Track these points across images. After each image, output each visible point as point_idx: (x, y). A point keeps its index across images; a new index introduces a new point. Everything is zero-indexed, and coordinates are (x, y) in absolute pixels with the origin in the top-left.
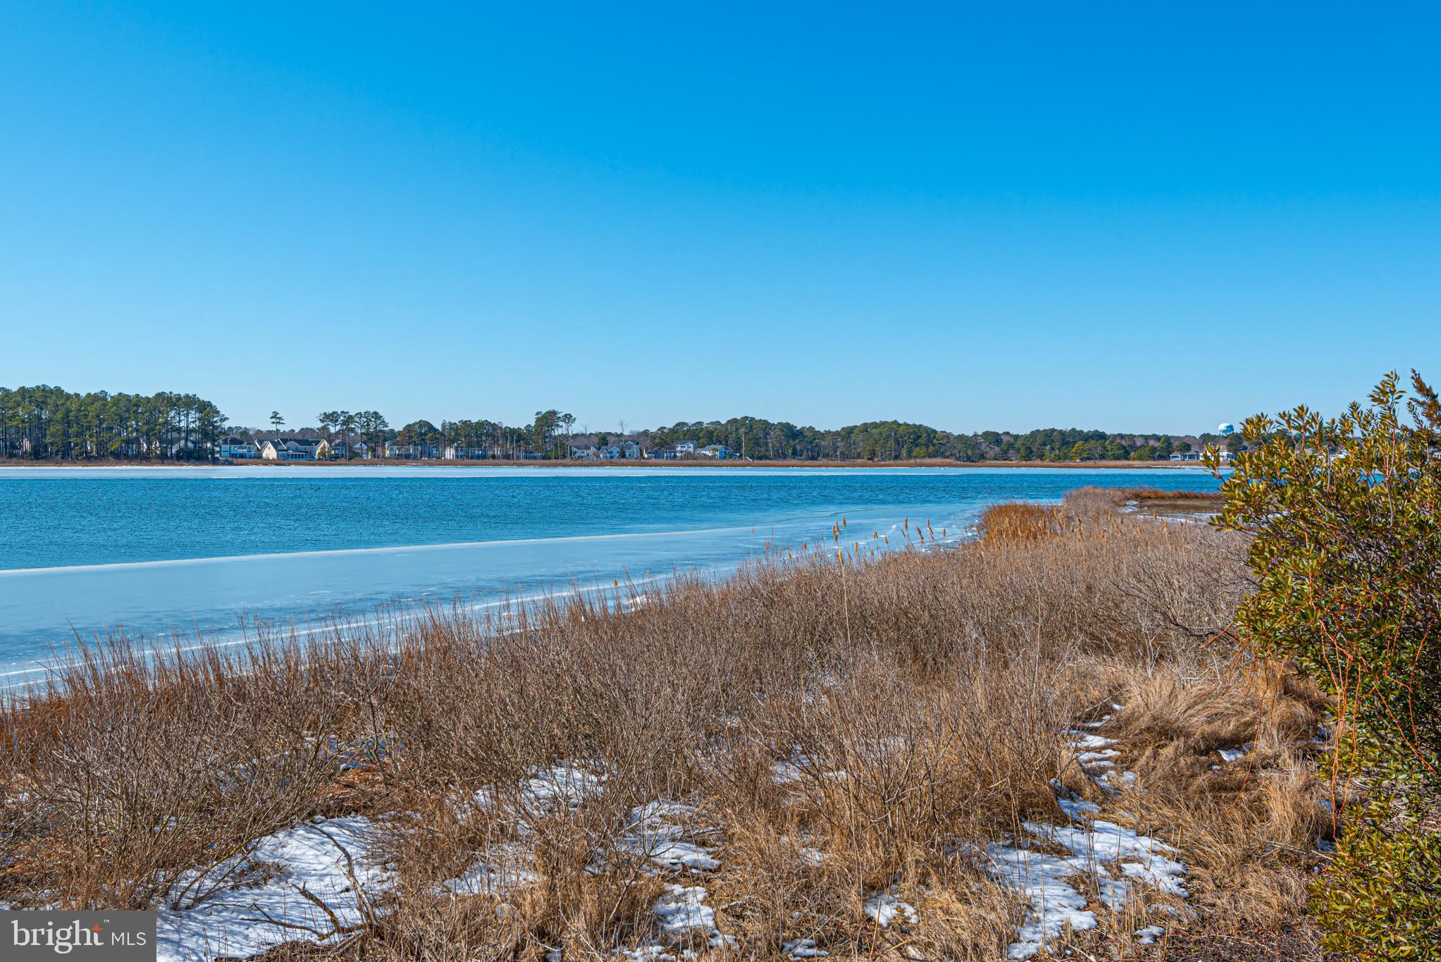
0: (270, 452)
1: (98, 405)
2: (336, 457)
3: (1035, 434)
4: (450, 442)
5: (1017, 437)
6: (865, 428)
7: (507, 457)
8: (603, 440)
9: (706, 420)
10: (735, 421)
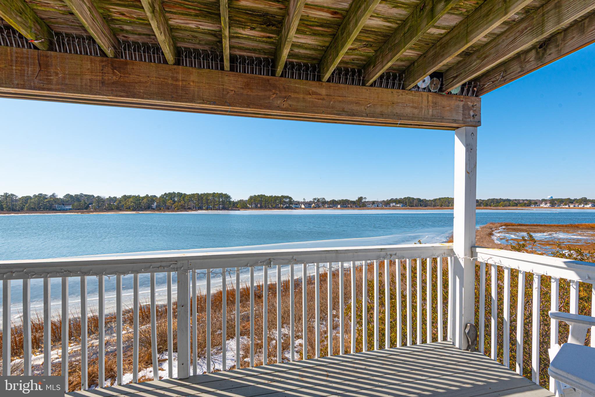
0: (303, 206)
1: (271, 198)
2: (316, 207)
3: (488, 200)
4: (339, 204)
5: (483, 201)
6: (440, 199)
7: (351, 207)
8: (373, 203)
9: (398, 198)
10: (405, 198)
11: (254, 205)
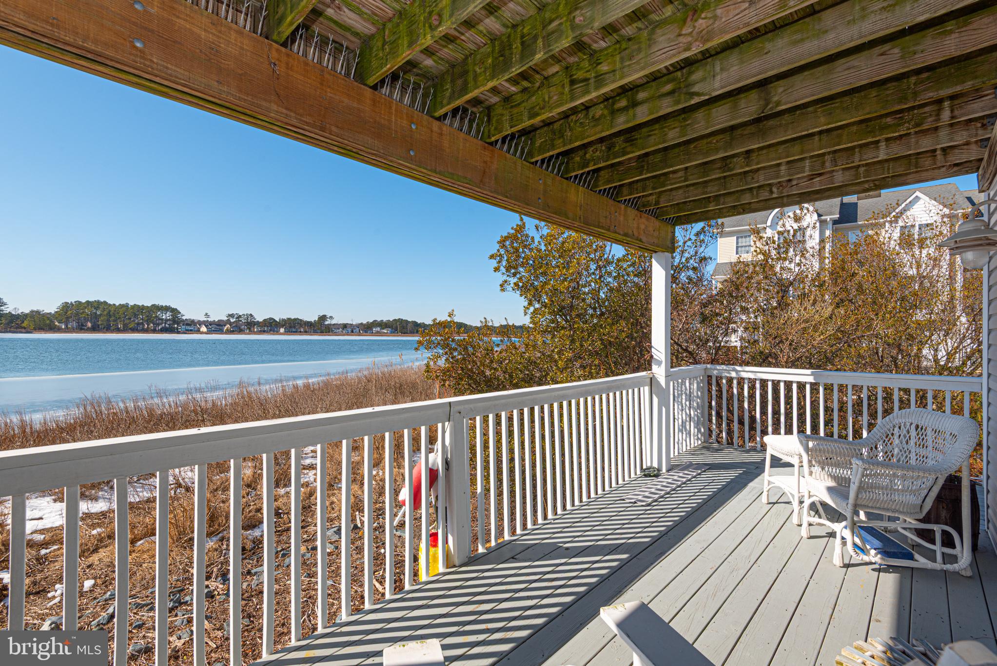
0: (204, 329)
1: (124, 309)
2: (233, 331)
4: (282, 326)
7: (306, 332)
8: (345, 326)
9: (385, 319)
10: (395, 320)
11: (73, 324)
